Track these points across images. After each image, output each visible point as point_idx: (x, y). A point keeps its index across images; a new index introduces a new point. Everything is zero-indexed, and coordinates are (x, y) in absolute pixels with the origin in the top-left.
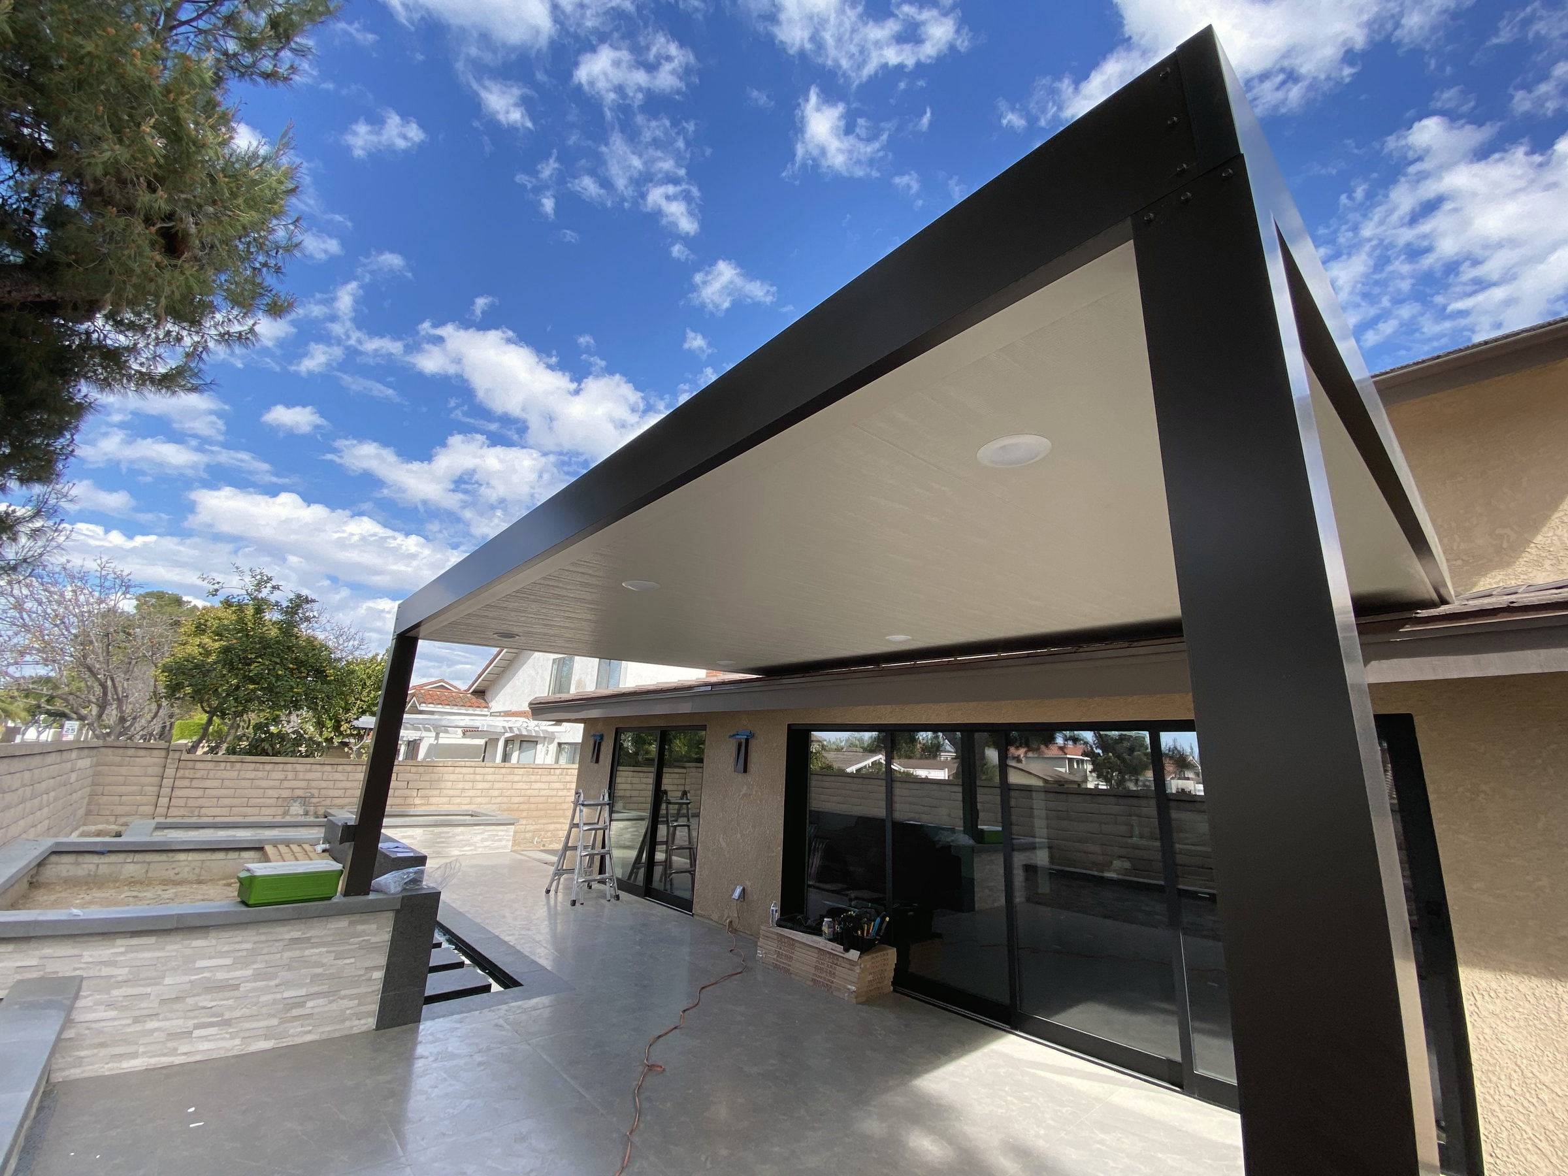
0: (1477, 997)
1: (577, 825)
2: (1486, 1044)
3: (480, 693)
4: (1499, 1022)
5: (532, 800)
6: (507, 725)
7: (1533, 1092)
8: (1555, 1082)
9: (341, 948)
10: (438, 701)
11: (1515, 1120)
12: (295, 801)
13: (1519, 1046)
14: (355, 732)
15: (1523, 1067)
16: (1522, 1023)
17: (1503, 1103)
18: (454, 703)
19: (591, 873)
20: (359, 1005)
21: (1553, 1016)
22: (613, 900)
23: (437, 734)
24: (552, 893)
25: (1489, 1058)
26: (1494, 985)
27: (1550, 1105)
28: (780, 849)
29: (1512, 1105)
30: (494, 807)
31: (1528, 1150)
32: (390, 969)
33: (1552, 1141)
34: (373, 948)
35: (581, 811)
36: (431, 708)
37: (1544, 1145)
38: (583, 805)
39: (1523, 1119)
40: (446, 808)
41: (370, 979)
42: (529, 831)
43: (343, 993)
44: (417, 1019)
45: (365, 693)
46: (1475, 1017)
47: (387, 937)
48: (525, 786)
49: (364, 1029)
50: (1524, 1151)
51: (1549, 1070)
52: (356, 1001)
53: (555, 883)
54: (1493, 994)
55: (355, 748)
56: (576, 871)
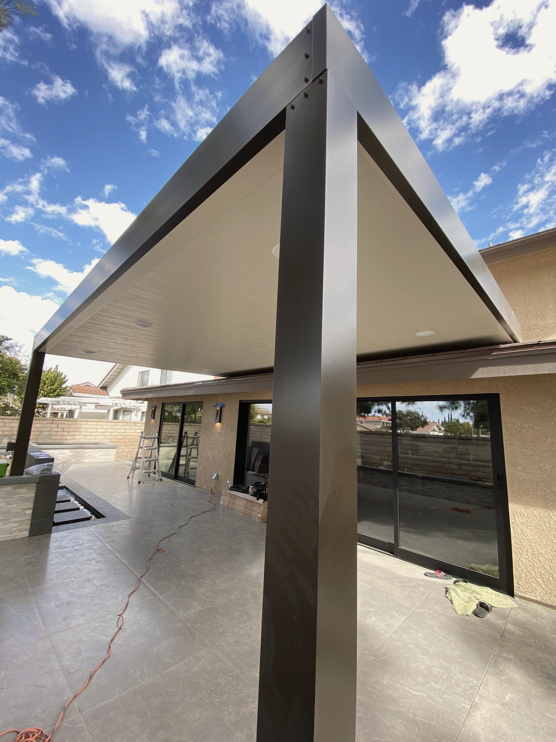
0: (516, 516)
1: (141, 448)
2: (518, 536)
3: (104, 388)
4: (524, 527)
5: (127, 437)
6: (114, 402)
7: (536, 557)
8: (546, 553)
9: (9, 500)
10: (83, 392)
11: (528, 569)
12: (5, 437)
13: (531, 538)
14: (41, 406)
15: (533, 546)
16: (534, 528)
17: (524, 561)
18: (91, 392)
19: (150, 469)
20: (19, 526)
21: (547, 525)
22: (159, 481)
23: (81, 407)
24: (130, 478)
25: (519, 542)
26: (523, 511)
27: (543, 563)
28: (234, 456)
29: (528, 563)
30: (107, 441)
31: (533, 582)
32: (34, 509)
33: (543, 578)
34: (27, 500)
35: (143, 441)
36: (79, 394)
37: (539, 580)
38: (144, 438)
39: (531, 569)
40: (83, 441)
41: (25, 514)
42: (125, 452)
43: (11, 520)
44: (50, 532)
45: (45, 387)
46: (514, 524)
47: (33, 495)
48: (122, 431)
49: (22, 536)
50: (531, 582)
51: (544, 548)
52: (18, 524)
53: (132, 474)
54: (522, 515)
55: (41, 414)
56: (141, 468)
